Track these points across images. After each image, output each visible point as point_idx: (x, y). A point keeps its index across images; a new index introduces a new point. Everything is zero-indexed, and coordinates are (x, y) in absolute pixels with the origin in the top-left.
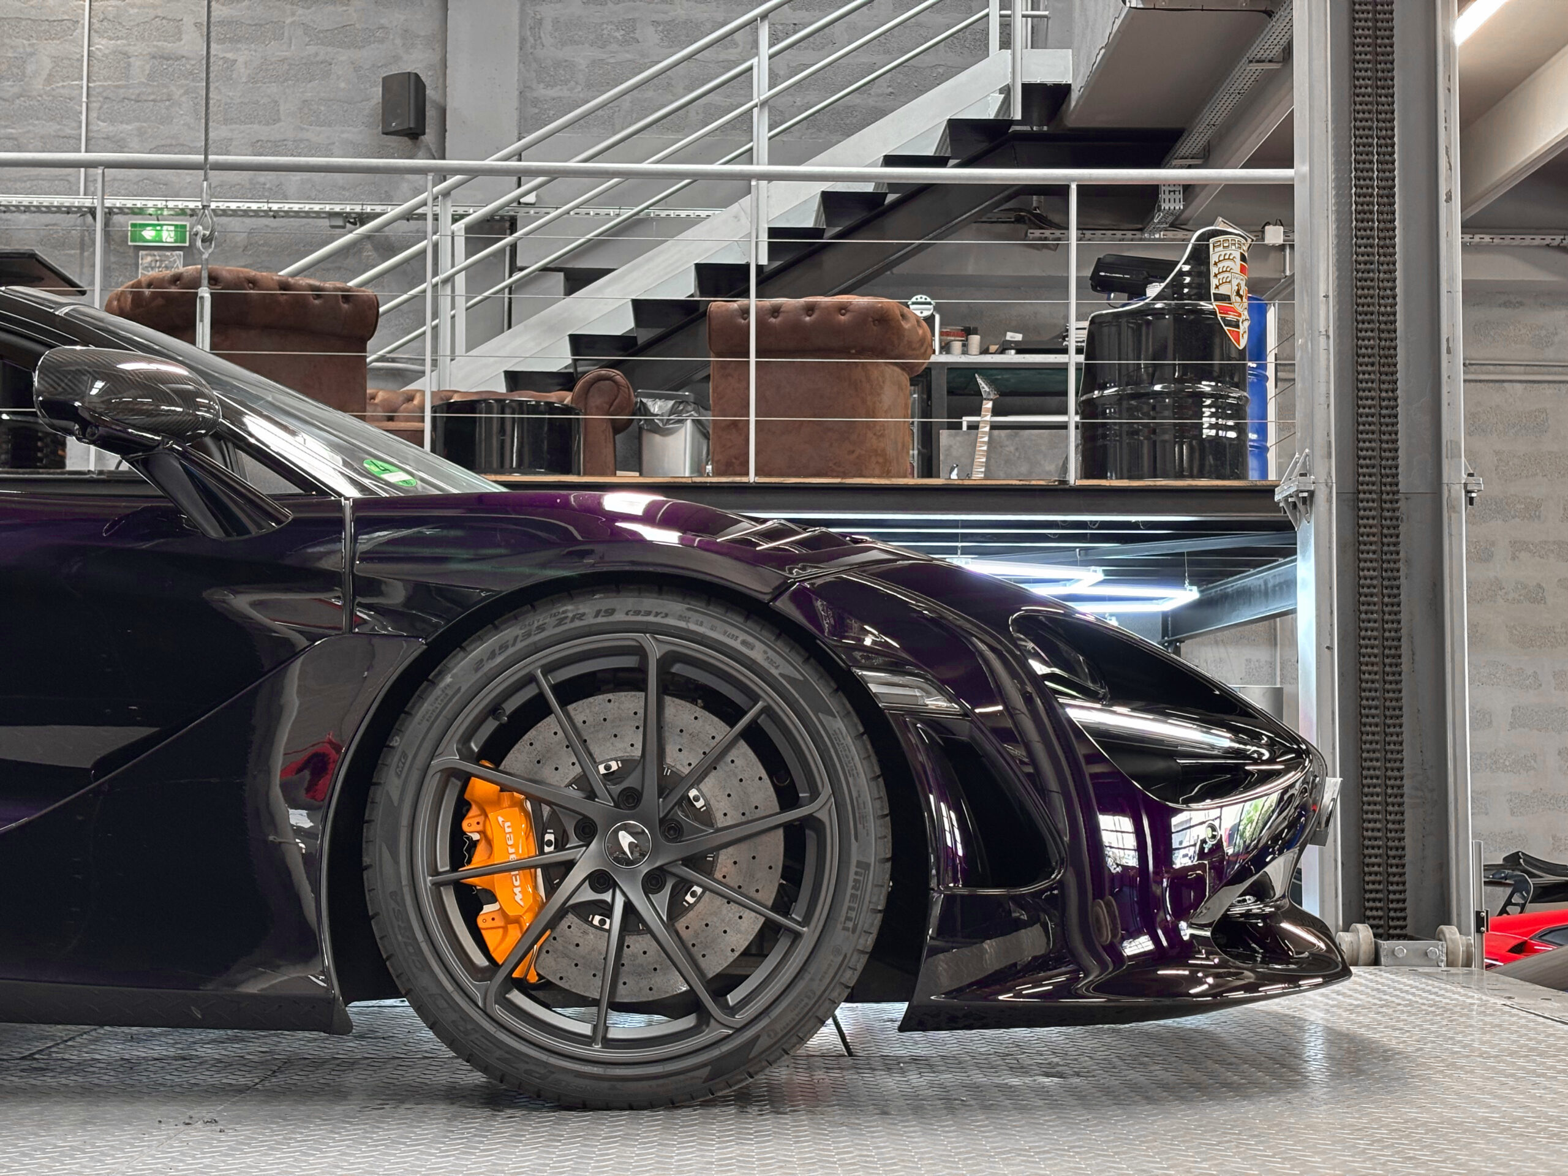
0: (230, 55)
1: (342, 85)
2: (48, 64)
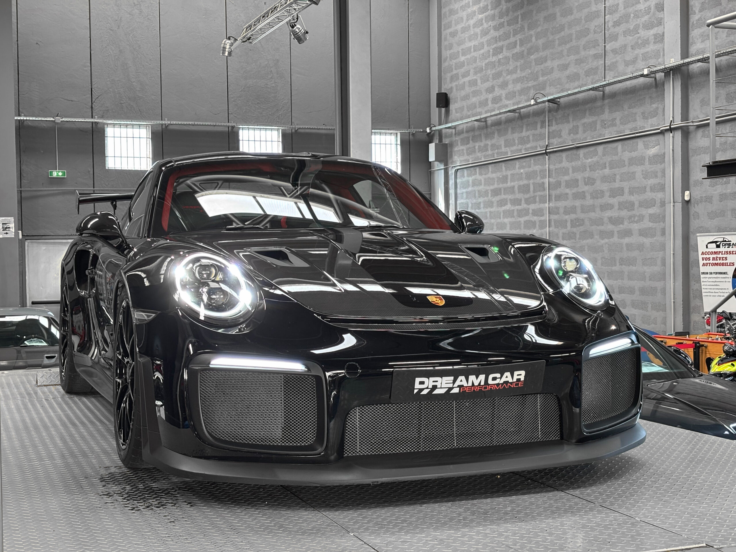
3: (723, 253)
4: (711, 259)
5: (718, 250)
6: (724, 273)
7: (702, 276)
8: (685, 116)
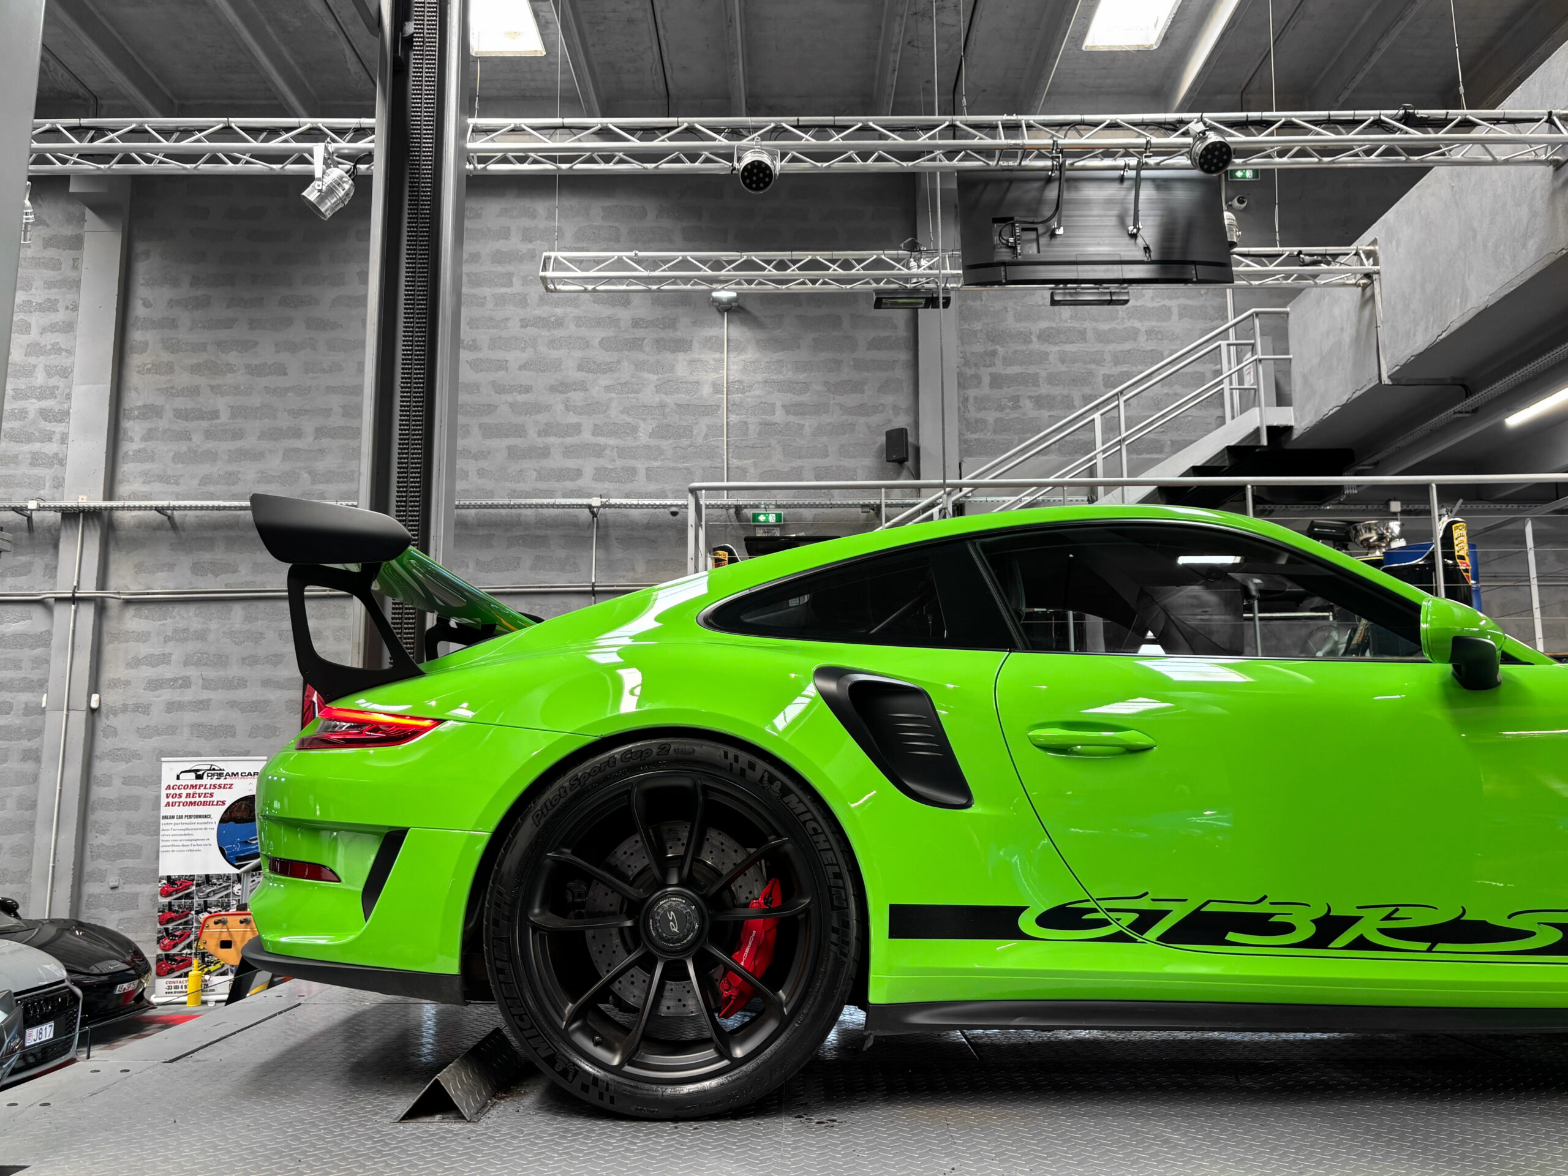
0: (801, 422)
1: (862, 436)
2: (704, 429)
3: (208, 786)
4: (184, 795)
5: (199, 782)
6: (206, 817)
7: (163, 821)
8: (102, 582)
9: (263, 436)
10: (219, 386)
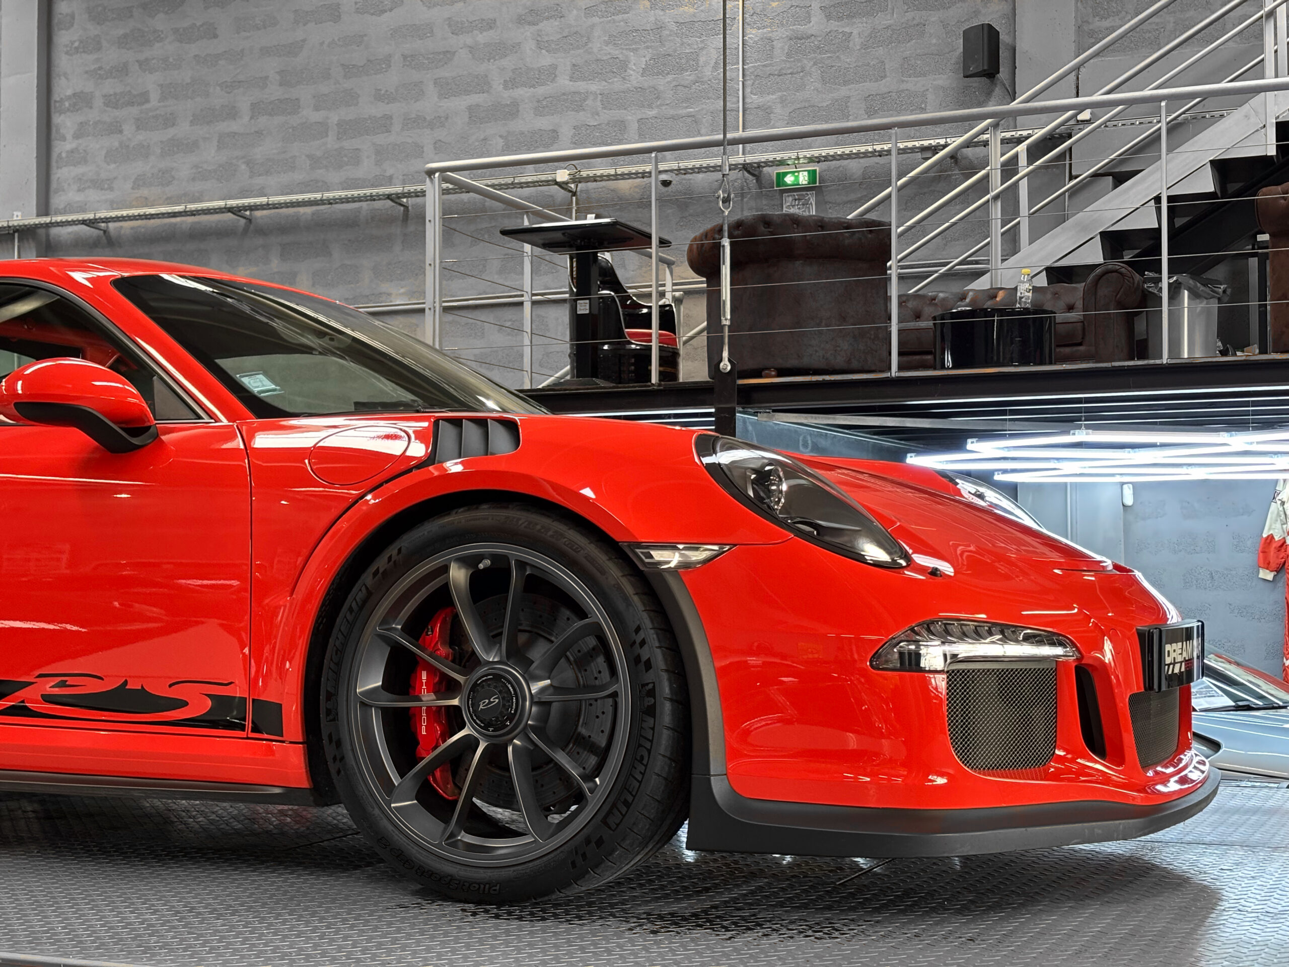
0: (847, 30)
1: (934, 41)
9: (196, 120)
10: (147, 59)
